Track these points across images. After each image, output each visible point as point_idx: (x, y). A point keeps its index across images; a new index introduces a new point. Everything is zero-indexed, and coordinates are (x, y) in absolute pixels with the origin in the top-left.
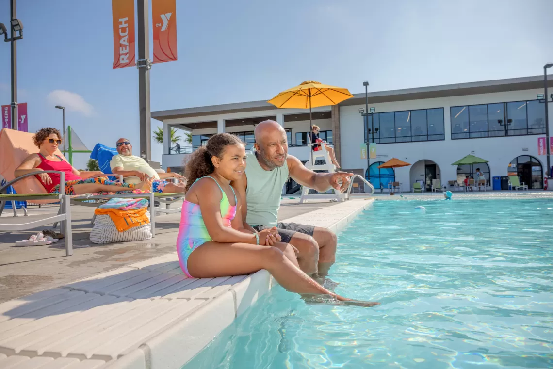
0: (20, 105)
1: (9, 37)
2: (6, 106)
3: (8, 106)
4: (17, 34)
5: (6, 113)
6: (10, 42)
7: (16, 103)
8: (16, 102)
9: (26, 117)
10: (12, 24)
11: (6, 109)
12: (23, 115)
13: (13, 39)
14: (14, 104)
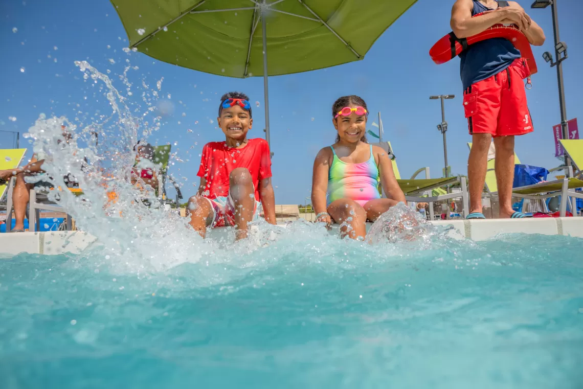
0: (570, 122)
1: (554, 61)
2: (557, 126)
3: (559, 126)
4: (562, 55)
5: (558, 133)
6: (556, 66)
7: (566, 121)
8: (566, 119)
9: (577, 131)
10: (556, 48)
11: (557, 129)
12: (573, 131)
13: (559, 62)
14: (564, 122)
